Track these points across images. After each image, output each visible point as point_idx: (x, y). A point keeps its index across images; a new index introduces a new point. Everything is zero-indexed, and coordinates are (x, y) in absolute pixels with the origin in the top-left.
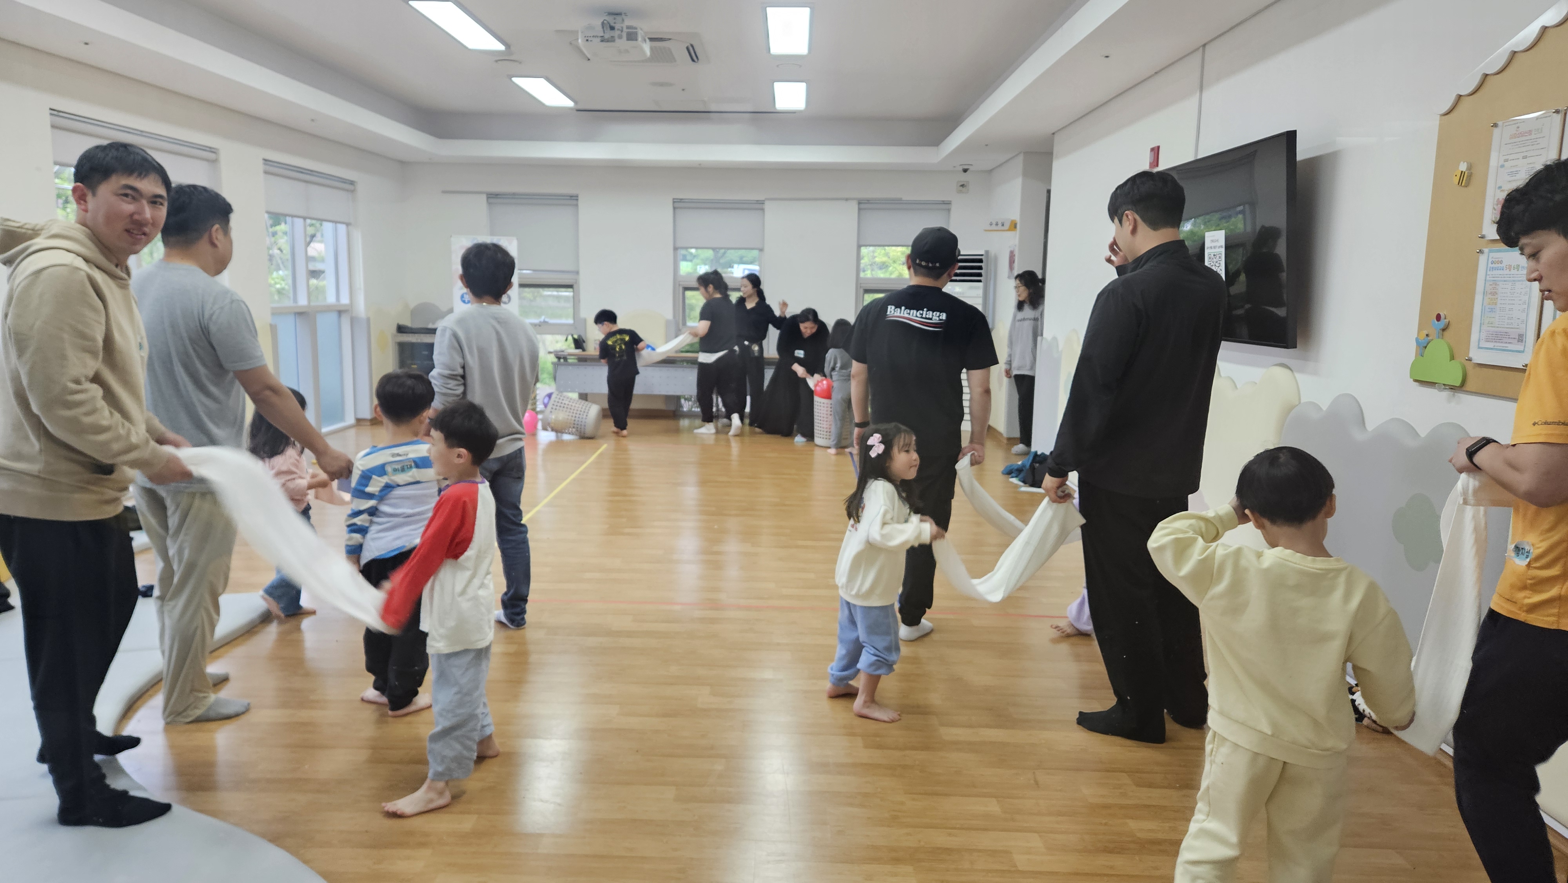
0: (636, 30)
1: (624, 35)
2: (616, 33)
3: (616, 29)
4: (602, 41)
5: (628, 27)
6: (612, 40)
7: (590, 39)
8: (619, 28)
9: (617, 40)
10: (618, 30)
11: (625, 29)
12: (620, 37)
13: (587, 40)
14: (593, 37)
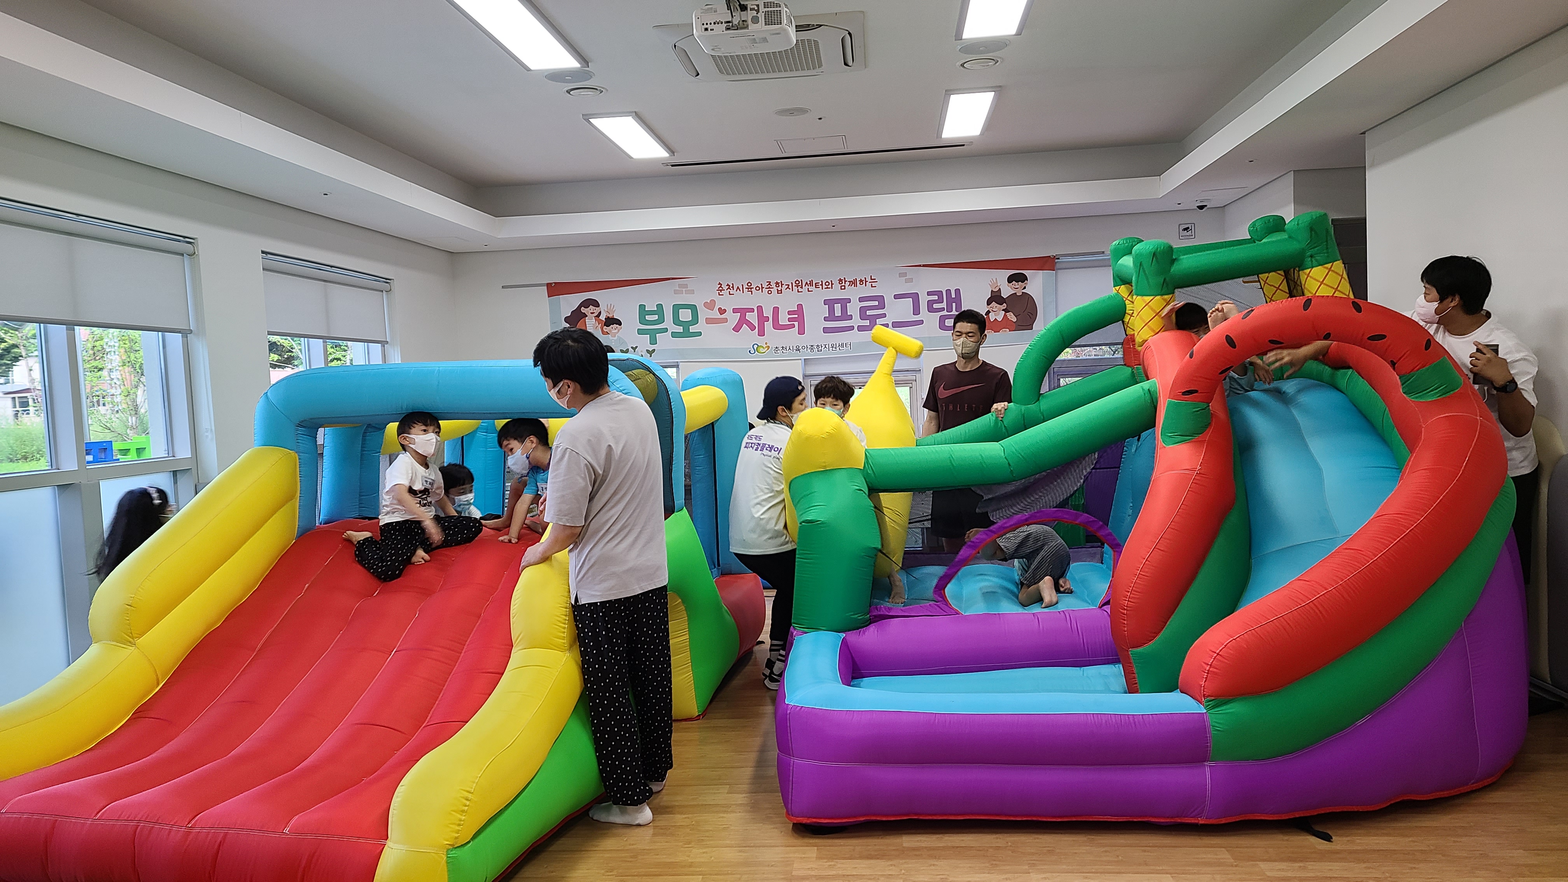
0: (778, 9)
1: (761, 16)
2: (749, 15)
3: (749, 9)
4: (728, 29)
5: (766, 5)
6: (743, 25)
7: (709, 26)
8: (752, 7)
9: (752, 27)
10: (751, 9)
11: (762, 8)
12: (755, 20)
13: (706, 29)
14: (715, 23)
